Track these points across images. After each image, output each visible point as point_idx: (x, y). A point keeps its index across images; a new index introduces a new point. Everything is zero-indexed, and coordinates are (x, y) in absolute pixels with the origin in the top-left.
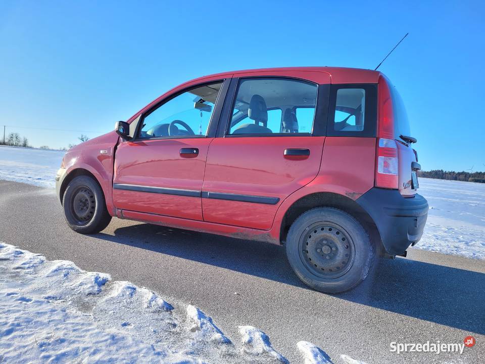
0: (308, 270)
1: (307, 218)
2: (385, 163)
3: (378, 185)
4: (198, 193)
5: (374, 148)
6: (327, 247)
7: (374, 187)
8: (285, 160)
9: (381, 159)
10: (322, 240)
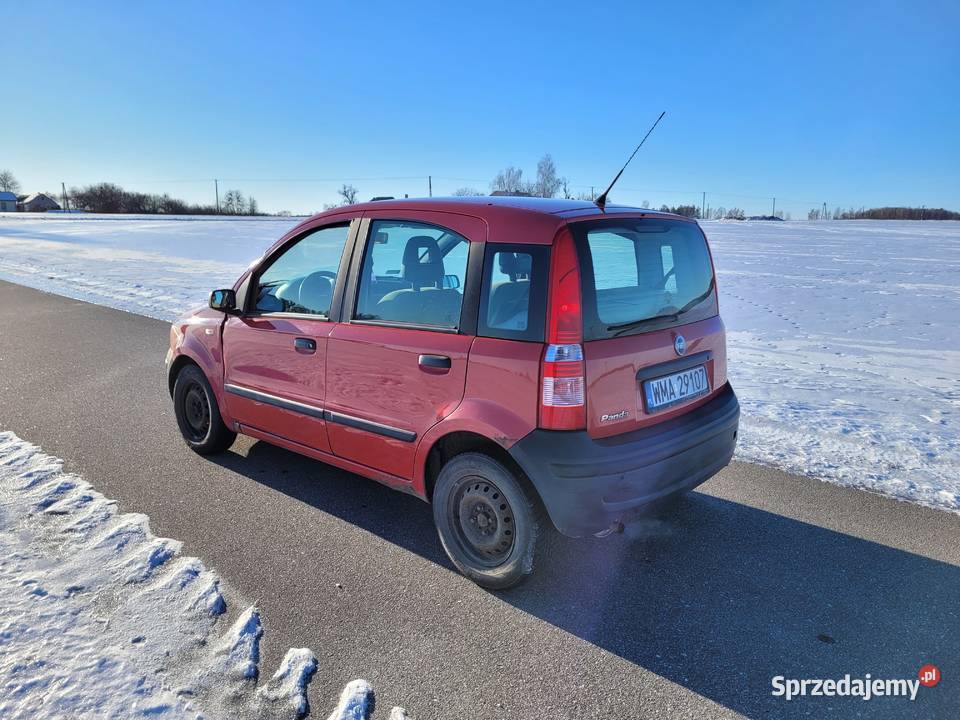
0: (462, 549)
1: (454, 468)
2: (556, 386)
3: (545, 425)
4: (319, 412)
5: (537, 363)
6: (483, 516)
7: (538, 429)
8: (420, 372)
9: (549, 382)
10: (475, 506)
